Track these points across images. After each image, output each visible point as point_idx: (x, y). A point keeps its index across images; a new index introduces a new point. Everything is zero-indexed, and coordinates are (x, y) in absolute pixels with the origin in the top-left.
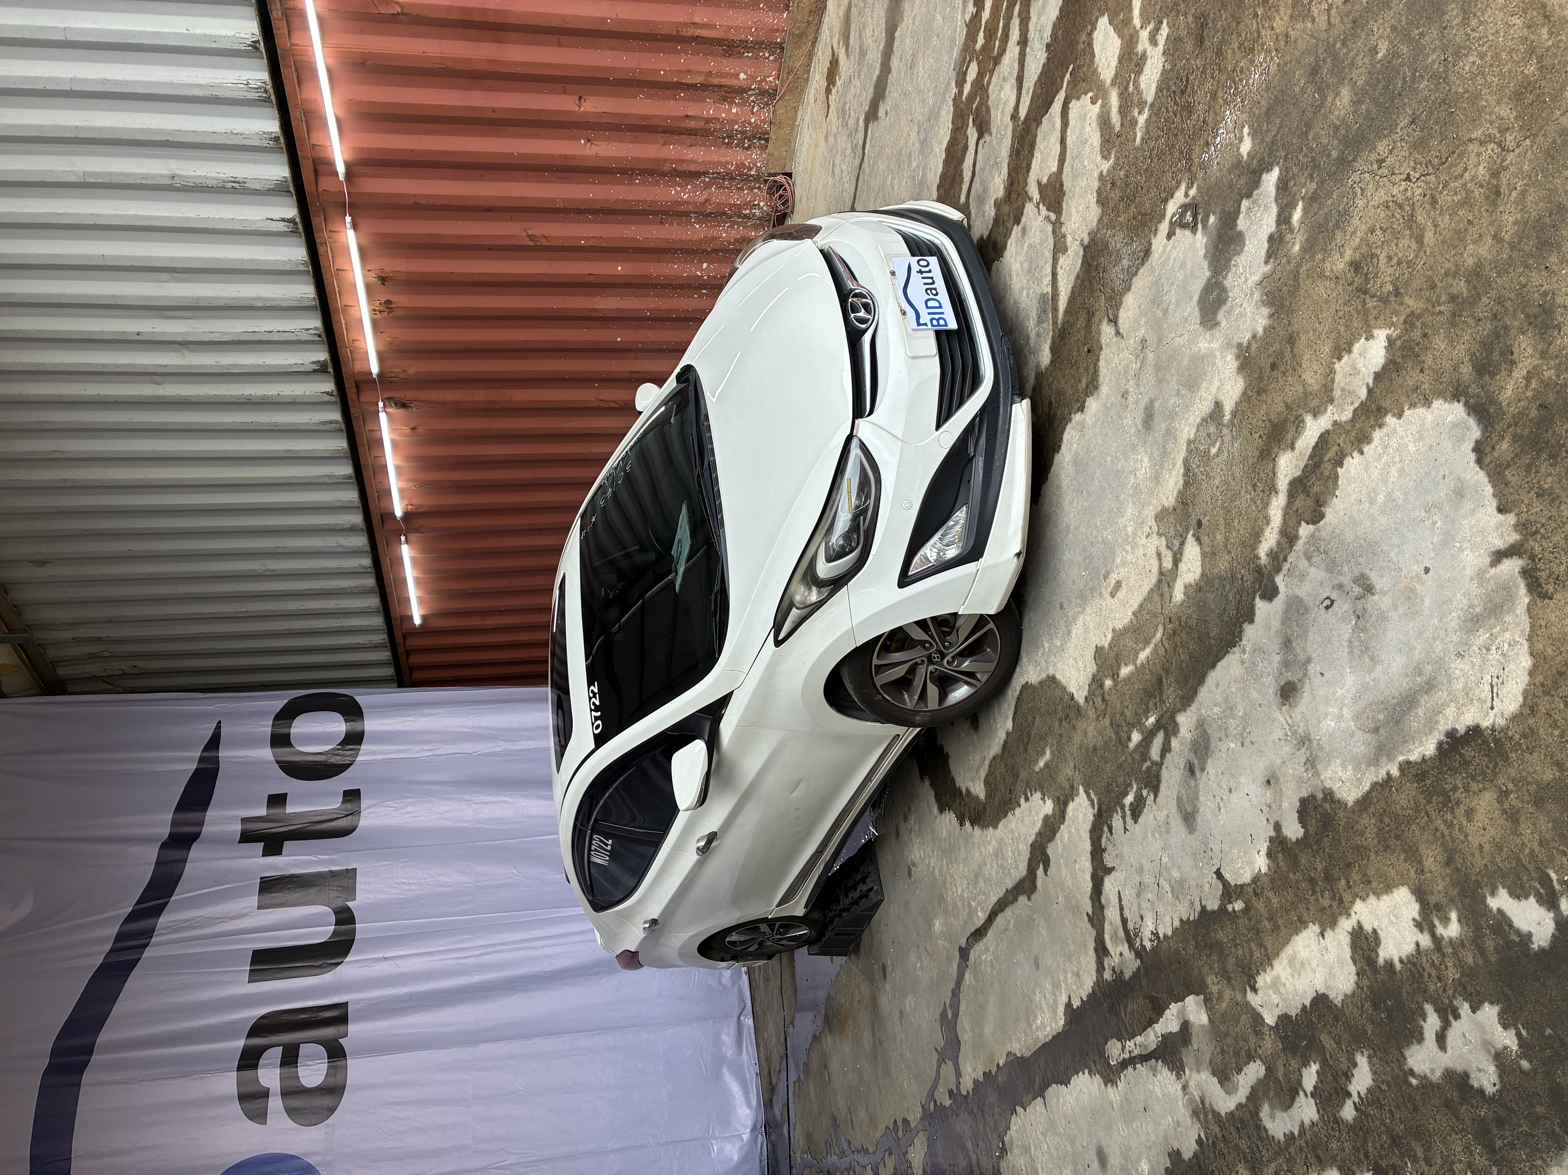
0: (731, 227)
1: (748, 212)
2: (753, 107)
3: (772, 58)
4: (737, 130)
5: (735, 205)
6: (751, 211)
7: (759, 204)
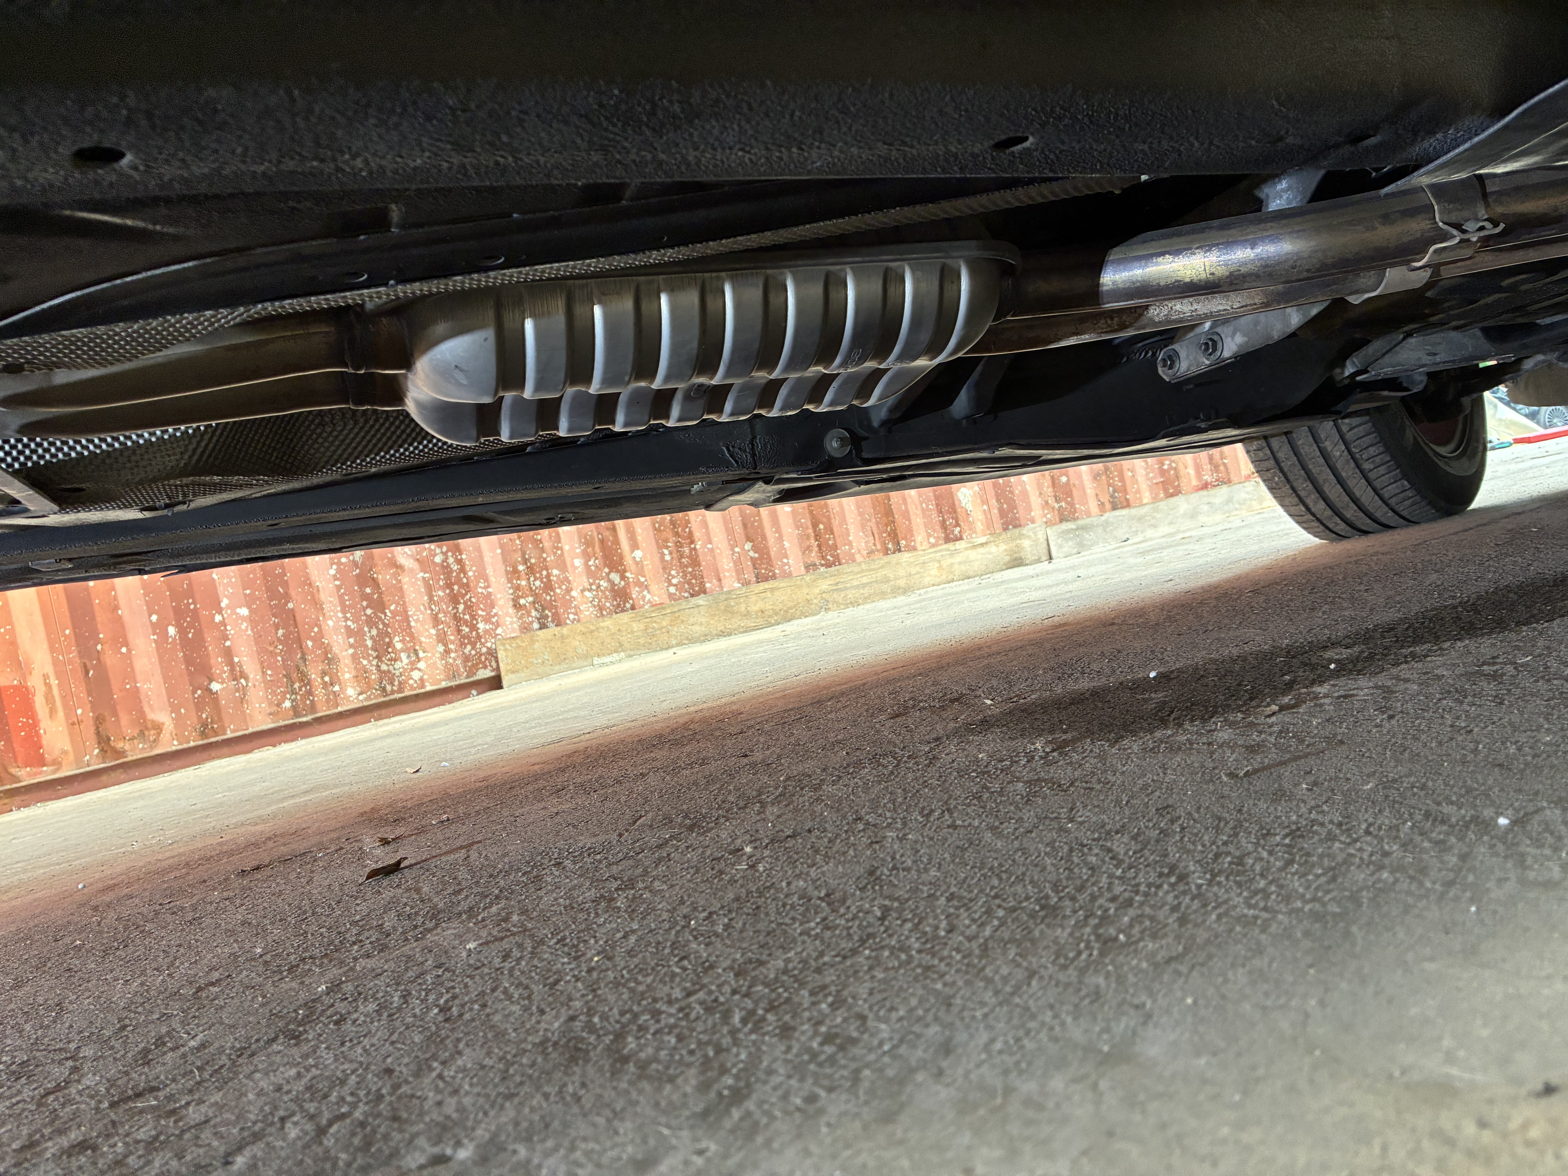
0: (349, 632)
1: (399, 646)
2: (590, 590)
3: (672, 590)
4: (548, 576)
5: (407, 619)
6: (402, 650)
7: (419, 660)
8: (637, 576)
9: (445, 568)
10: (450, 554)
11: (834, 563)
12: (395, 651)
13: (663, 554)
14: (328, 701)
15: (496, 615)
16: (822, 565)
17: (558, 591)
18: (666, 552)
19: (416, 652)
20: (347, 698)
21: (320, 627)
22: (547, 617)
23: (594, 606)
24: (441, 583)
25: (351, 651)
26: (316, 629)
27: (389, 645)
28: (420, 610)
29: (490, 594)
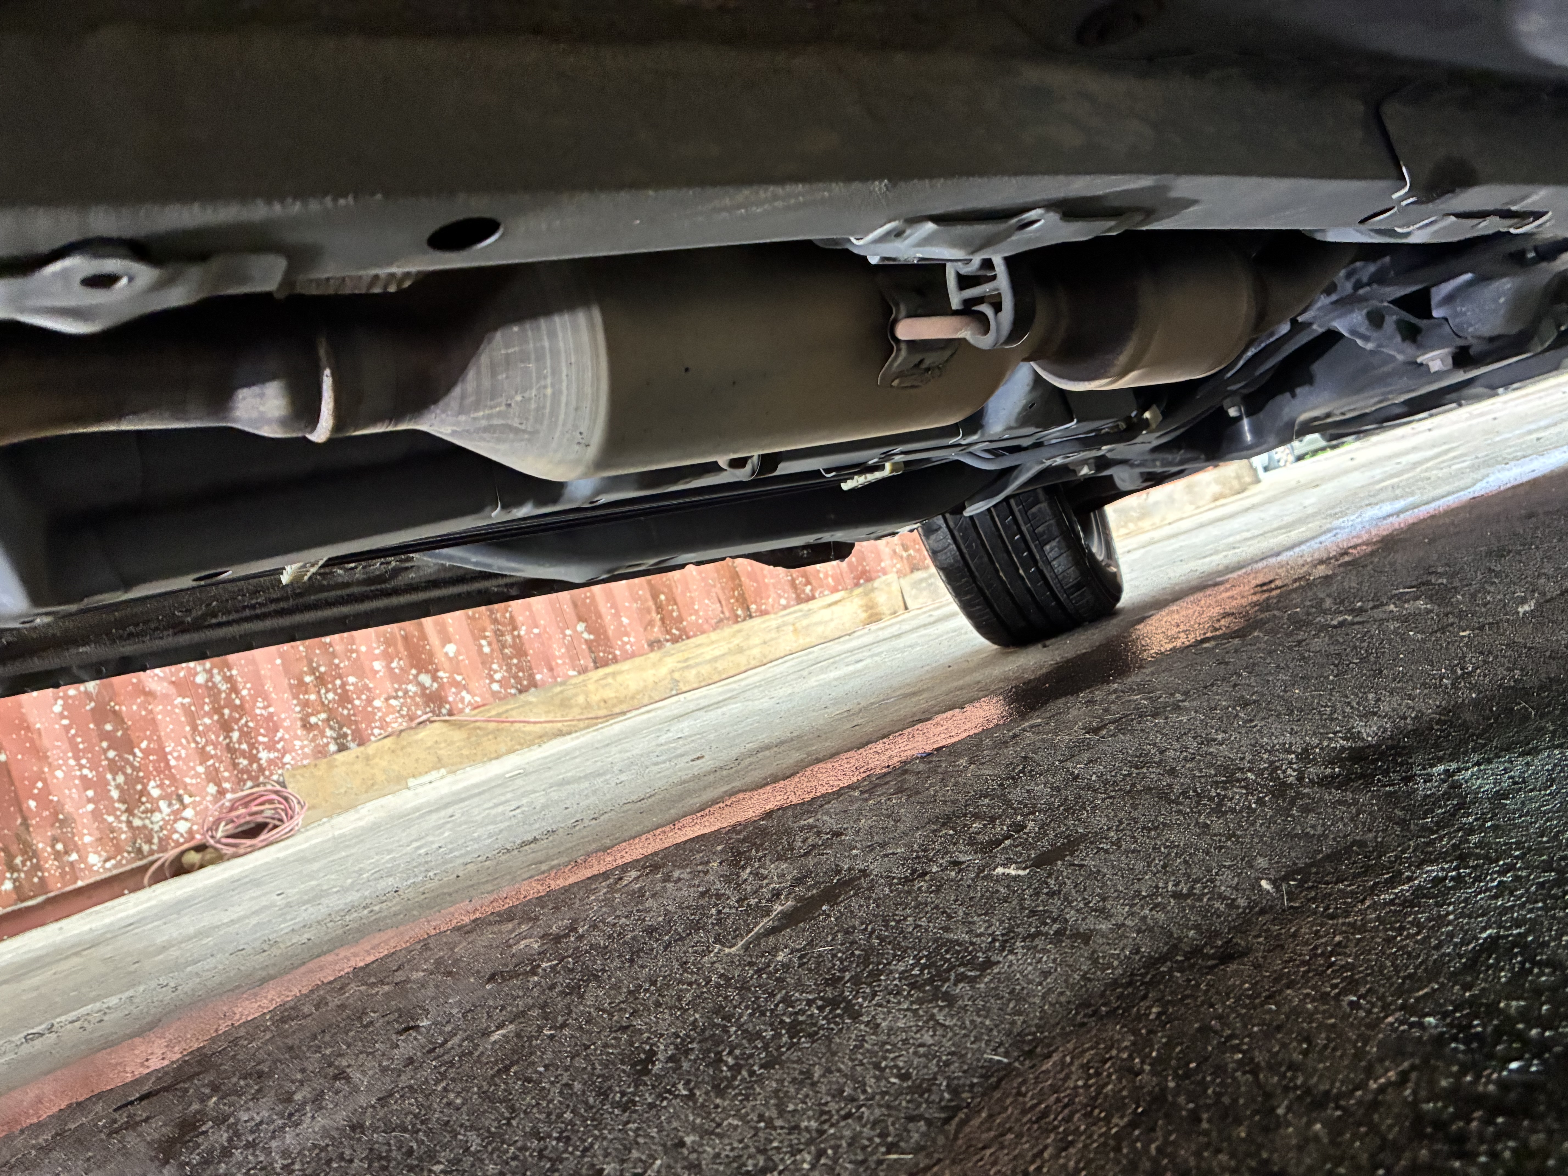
0: (86, 783)
1: (155, 793)
2: (396, 698)
3: (495, 687)
4: (344, 685)
5: (163, 756)
6: (161, 798)
7: (184, 807)
8: (452, 674)
9: (212, 690)
10: (215, 671)
11: (680, 637)
12: (151, 800)
13: (481, 646)
14: (63, 874)
15: (281, 739)
16: (667, 641)
17: (357, 702)
18: (484, 642)
19: (180, 799)
20: (90, 867)
21: (45, 781)
22: (345, 735)
23: (402, 716)
24: (207, 708)
25: (91, 807)
26: (40, 785)
27: (144, 792)
28: (181, 744)
29: (271, 715)
